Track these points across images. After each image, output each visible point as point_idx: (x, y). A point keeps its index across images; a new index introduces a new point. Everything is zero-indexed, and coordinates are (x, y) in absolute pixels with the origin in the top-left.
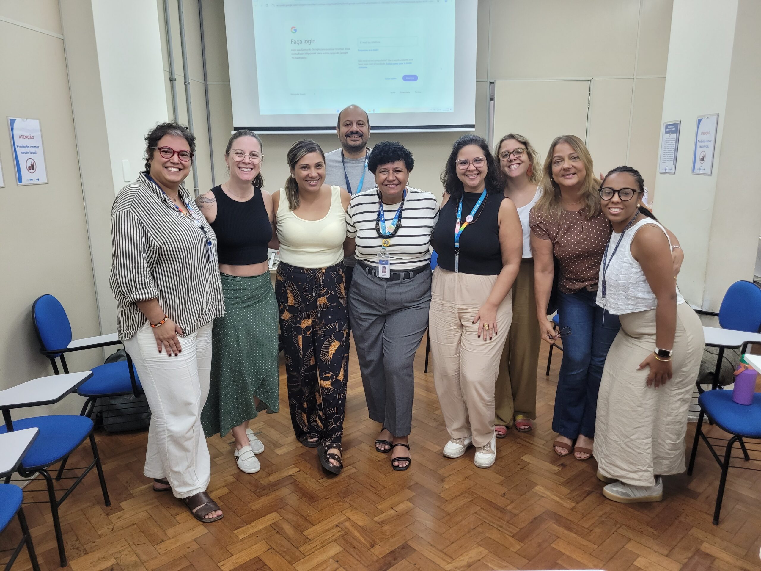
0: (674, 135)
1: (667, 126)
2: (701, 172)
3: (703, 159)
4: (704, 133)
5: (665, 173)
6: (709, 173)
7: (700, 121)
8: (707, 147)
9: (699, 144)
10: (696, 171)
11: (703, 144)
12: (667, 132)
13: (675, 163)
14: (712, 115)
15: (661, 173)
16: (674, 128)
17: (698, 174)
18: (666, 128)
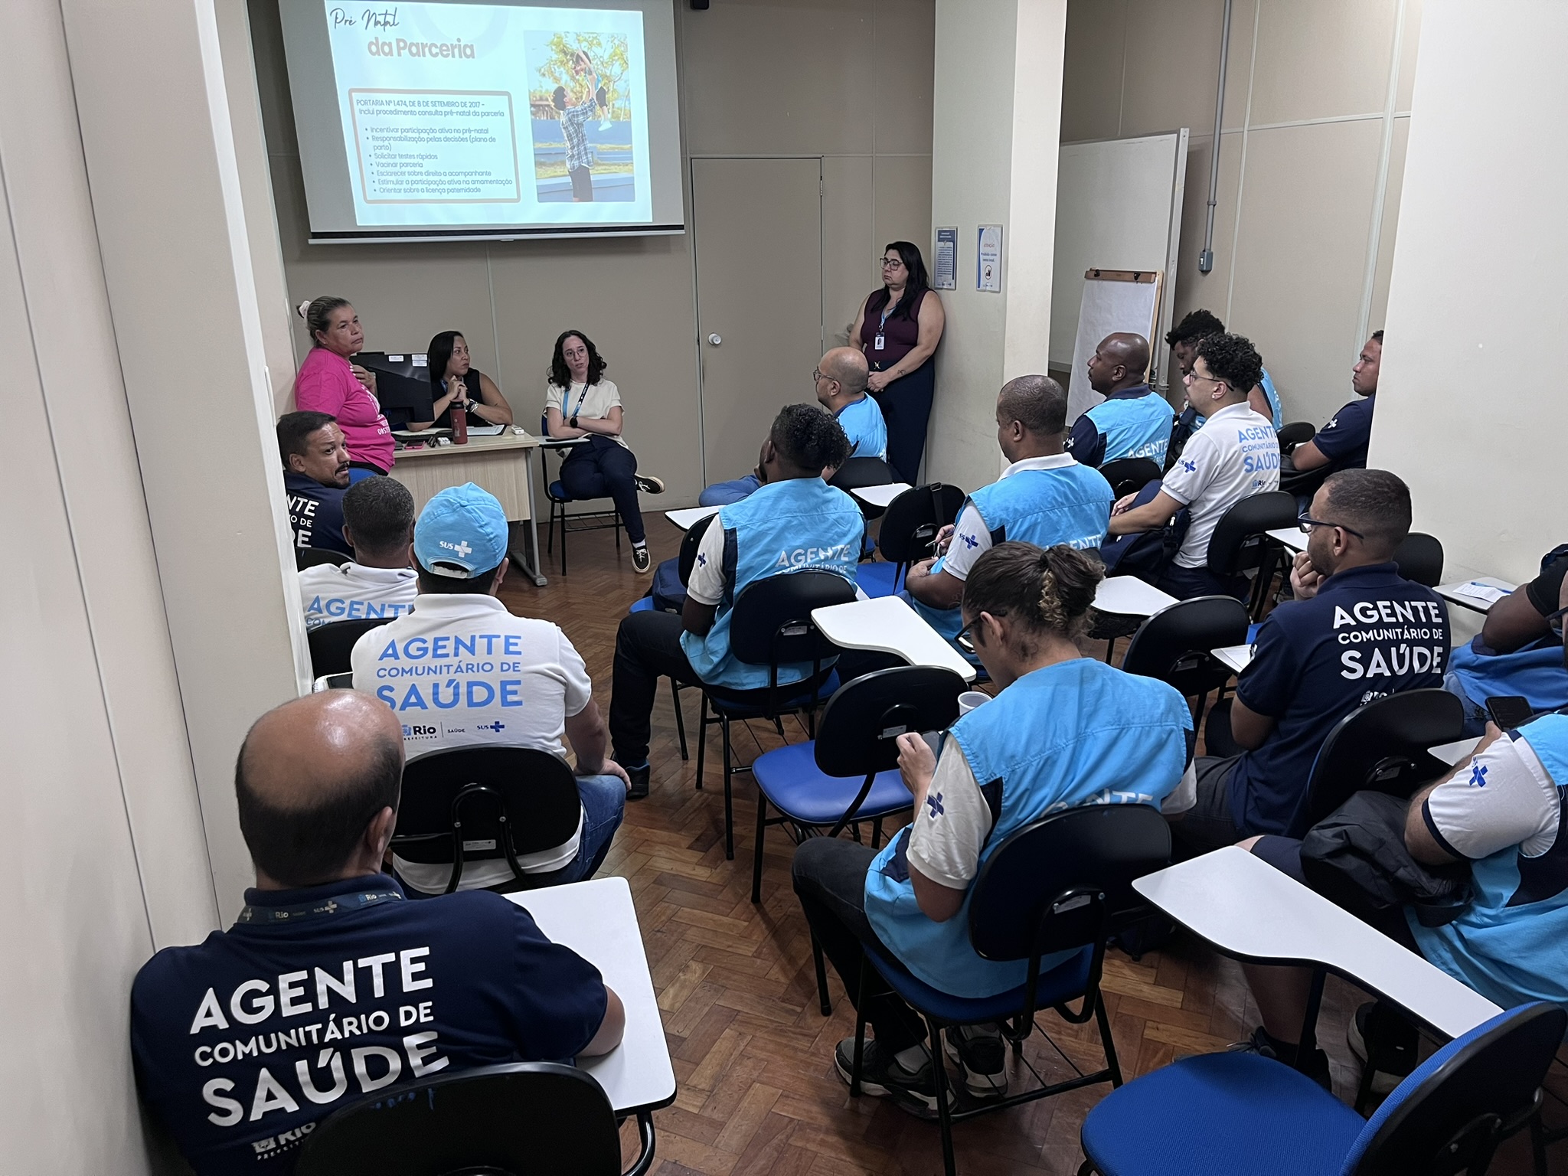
0: (951, 244)
1: (940, 232)
2: (988, 288)
3: (989, 274)
4: (987, 245)
6: (998, 290)
7: (981, 231)
8: (993, 261)
9: (982, 257)
10: (982, 287)
11: (986, 258)
12: (940, 239)
13: (955, 277)
14: (995, 226)
16: (949, 236)
17: (985, 291)
18: (939, 235)
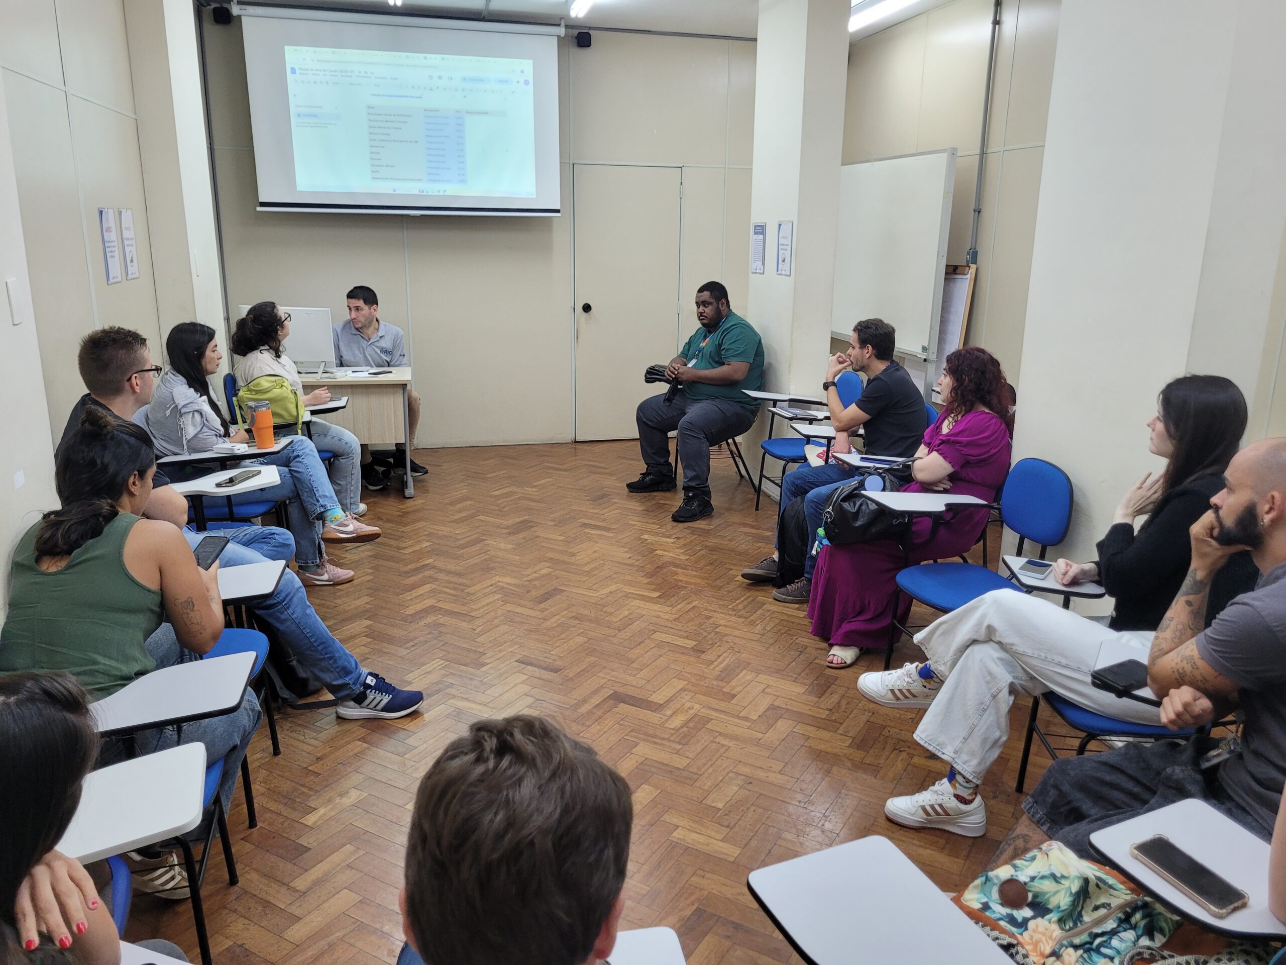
0: (761, 237)
1: (755, 227)
2: (783, 272)
3: (784, 261)
4: (784, 238)
5: (756, 273)
6: (788, 274)
7: (780, 225)
8: (786, 250)
9: (780, 247)
10: (780, 272)
11: (783, 247)
12: (756, 233)
13: (763, 264)
14: (788, 221)
15: (753, 273)
16: (761, 230)
17: (781, 275)
18: (755, 229)
